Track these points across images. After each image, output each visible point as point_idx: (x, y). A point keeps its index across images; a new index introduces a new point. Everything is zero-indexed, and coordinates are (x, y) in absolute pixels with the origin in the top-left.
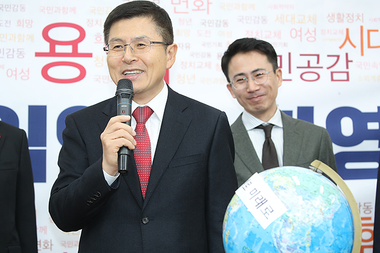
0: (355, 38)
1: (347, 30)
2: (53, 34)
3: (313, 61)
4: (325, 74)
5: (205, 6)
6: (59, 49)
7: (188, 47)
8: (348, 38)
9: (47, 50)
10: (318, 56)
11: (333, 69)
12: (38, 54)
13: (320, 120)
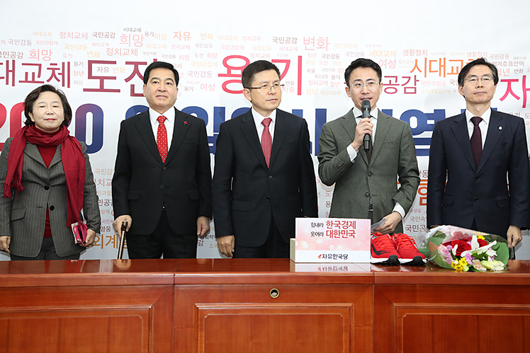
0: (421, 66)
1: (416, 60)
2: (230, 62)
3: (393, 81)
4: (400, 89)
5: (325, 46)
6: (233, 72)
7: (314, 71)
8: (416, 65)
9: (226, 73)
10: (396, 77)
11: (406, 86)
12: (220, 75)
13: (397, 115)
